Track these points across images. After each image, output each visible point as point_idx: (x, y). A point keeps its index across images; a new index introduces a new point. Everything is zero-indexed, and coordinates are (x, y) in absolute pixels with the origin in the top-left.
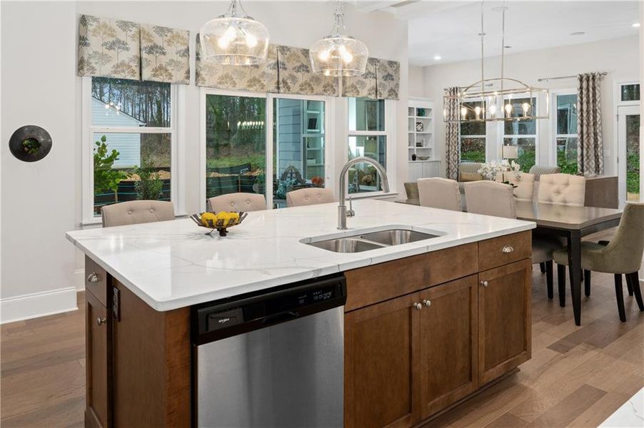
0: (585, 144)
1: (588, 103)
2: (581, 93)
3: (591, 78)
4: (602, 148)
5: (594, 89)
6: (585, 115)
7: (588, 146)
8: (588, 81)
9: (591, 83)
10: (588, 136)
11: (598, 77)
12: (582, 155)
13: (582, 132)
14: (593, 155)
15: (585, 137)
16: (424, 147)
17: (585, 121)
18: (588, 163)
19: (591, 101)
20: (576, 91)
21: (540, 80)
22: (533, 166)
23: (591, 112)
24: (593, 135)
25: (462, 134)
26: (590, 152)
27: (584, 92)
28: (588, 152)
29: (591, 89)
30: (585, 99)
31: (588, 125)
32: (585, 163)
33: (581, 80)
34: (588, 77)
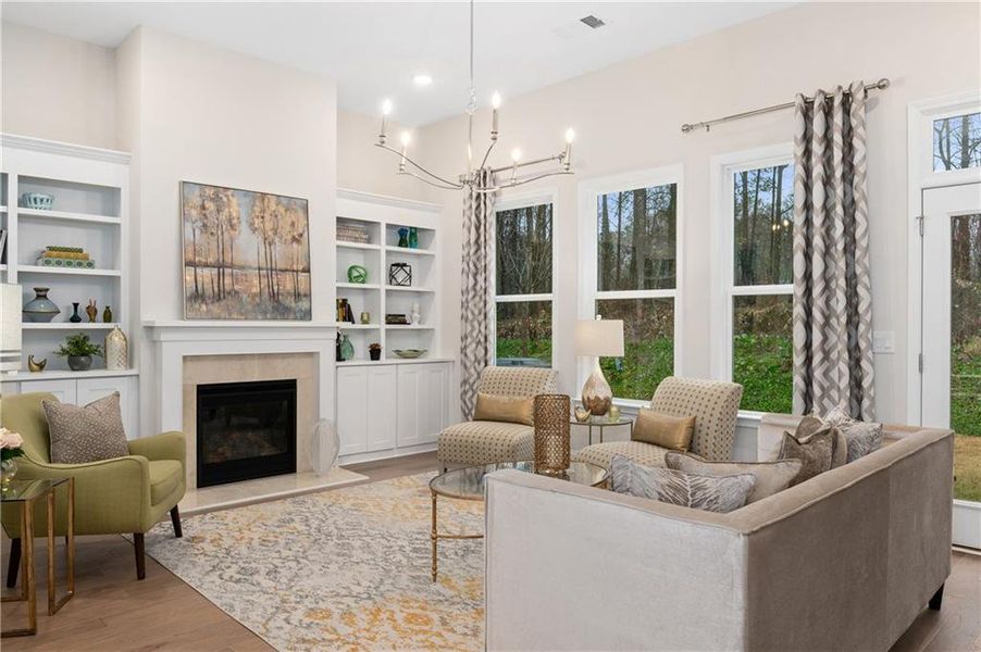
0: (817, 314)
1: (827, 182)
2: (808, 153)
3: (837, 102)
4: (870, 325)
5: (848, 133)
6: (817, 220)
7: (827, 318)
8: (828, 113)
9: (838, 118)
10: (827, 287)
11: (860, 95)
12: (808, 346)
13: (808, 276)
14: (841, 346)
15: (817, 291)
16: (415, 325)
17: (817, 241)
18: (826, 374)
19: (838, 173)
20: (787, 152)
21: (687, 129)
22: (666, 382)
23: (839, 209)
24: (842, 282)
25: (501, 291)
26: (833, 338)
27: (817, 148)
28: (825, 338)
29: (837, 138)
30: (818, 170)
31: (826, 254)
32: (818, 374)
33: (807, 110)
34: (829, 101)
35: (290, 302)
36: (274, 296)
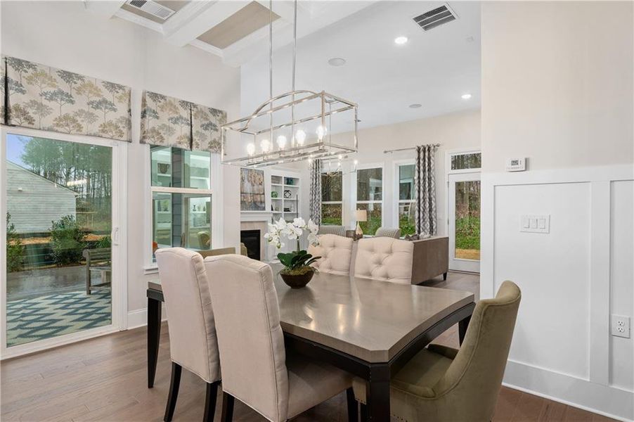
0: (421, 208)
1: (424, 171)
2: (419, 162)
3: (427, 149)
4: (436, 211)
5: (429, 159)
6: (422, 182)
7: (424, 210)
8: (424, 152)
9: (427, 154)
10: (424, 201)
11: (432, 148)
12: (419, 218)
13: (419, 198)
14: (428, 217)
15: (421, 202)
16: (292, 212)
17: (421, 188)
18: (424, 225)
19: (427, 169)
20: (413, 162)
21: (385, 152)
22: (379, 229)
23: (427, 179)
24: (428, 200)
25: (323, 201)
26: (426, 215)
27: (422, 162)
28: (424, 215)
29: (427, 159)
30: (422, 168)
31: (424, 191)
32: (421, 225)
33: (419, 152)
34: (425, 148)
35: (259, 204)
36: (255, 203)
